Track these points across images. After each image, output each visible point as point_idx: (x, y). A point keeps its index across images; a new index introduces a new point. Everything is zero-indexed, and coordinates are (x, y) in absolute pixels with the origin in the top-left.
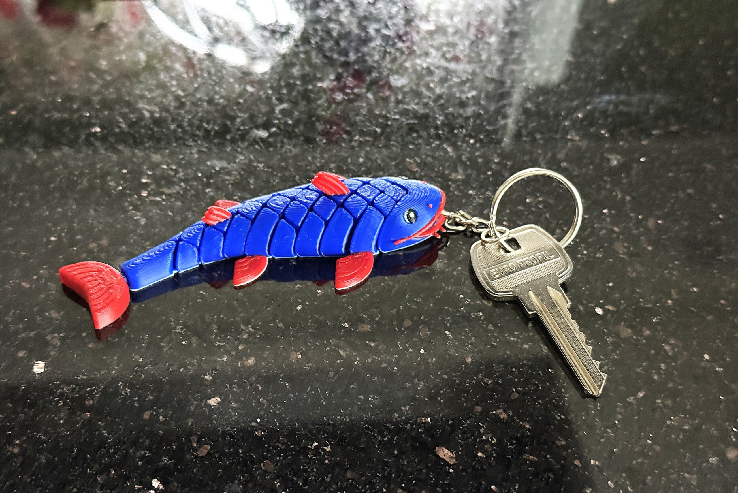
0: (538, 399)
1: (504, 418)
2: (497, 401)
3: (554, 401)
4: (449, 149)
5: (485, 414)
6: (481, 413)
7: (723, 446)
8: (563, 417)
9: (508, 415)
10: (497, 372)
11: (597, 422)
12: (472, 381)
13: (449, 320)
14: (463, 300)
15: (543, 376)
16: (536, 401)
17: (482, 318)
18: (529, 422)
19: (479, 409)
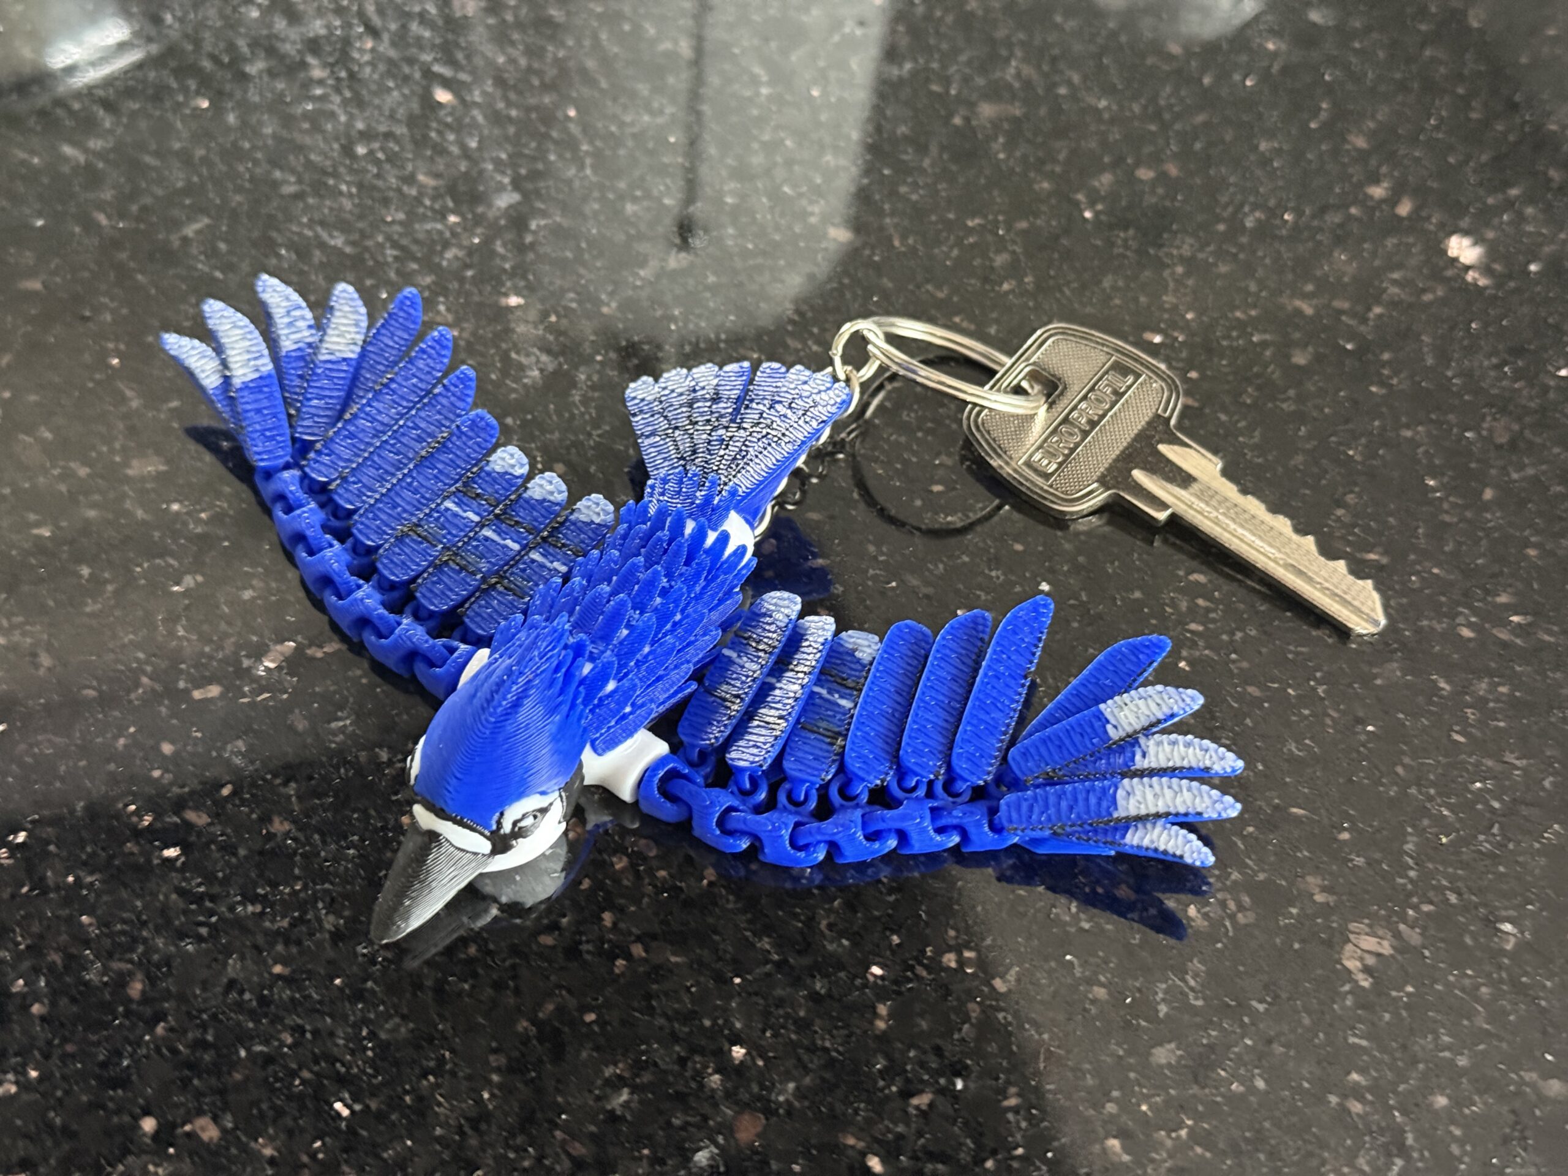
0: (300, 1068)
1: (211, 1139)
2: (199, 1095)
3: (338, 1065)
4: (129, 393)
5: (165, 1136)
6: (156, 1136)
7: (729, 1112)
8: (357, 1107)
9: (224, 1131)
10: (204, 1011)
11: (439, 1104)
12: (139, 1046)
13: (92, 884)
14: (135, 819)
15: (320, 1002)
16: (294, 1074)
17: (179, 863)
18: (271, 1139)
19: (149, 1125)
